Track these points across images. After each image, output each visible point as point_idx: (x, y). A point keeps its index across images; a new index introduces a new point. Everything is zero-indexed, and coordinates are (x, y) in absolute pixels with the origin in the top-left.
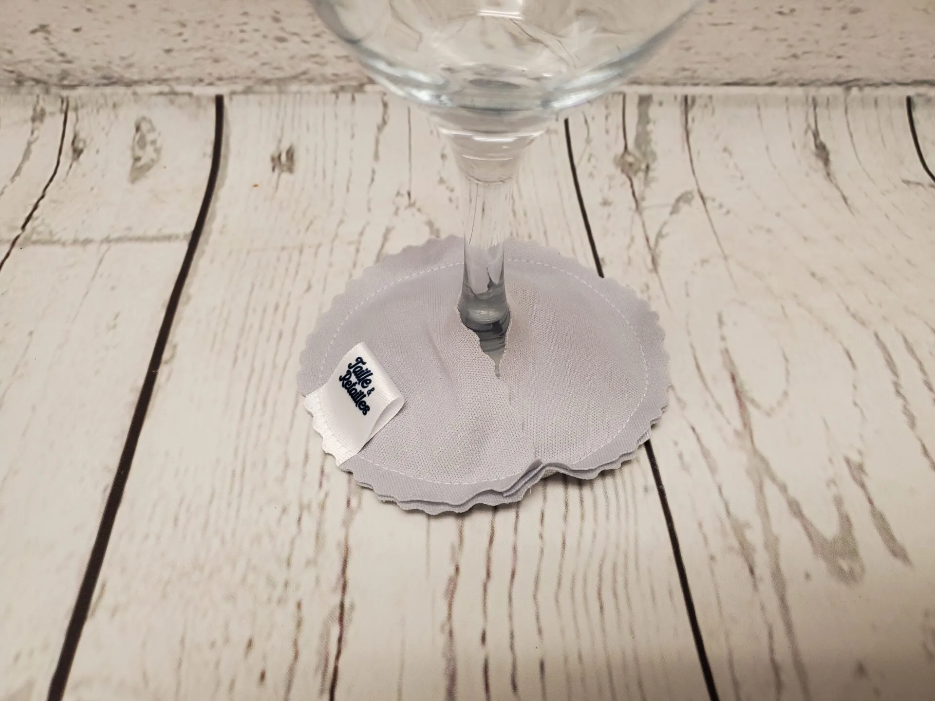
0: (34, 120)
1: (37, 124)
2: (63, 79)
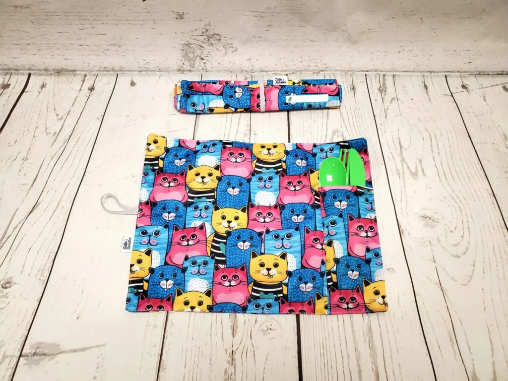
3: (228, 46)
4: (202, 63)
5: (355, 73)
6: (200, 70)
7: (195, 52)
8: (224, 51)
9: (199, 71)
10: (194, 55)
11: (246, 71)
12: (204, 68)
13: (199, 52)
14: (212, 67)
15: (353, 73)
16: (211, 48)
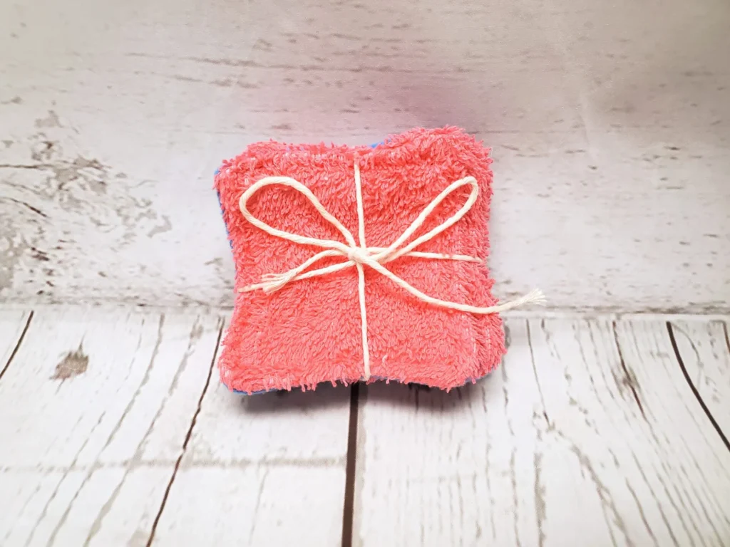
0: (192, 336)
1: (195, 339)
2: (222, 302)
3: (138, 211)
4: (38, 271)
5: (625, 318)
6: (30, 298)
7: (15, 230)
8: (122, 230)
9: (22, 301)
10: (12, 244)
11: (201, 303)
12: (47, 289)
13: (30, 232)
14: (76, 287)
15: (619, 316)
16: (73, 216)
